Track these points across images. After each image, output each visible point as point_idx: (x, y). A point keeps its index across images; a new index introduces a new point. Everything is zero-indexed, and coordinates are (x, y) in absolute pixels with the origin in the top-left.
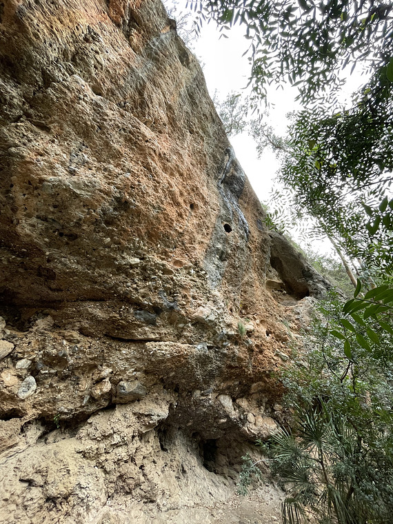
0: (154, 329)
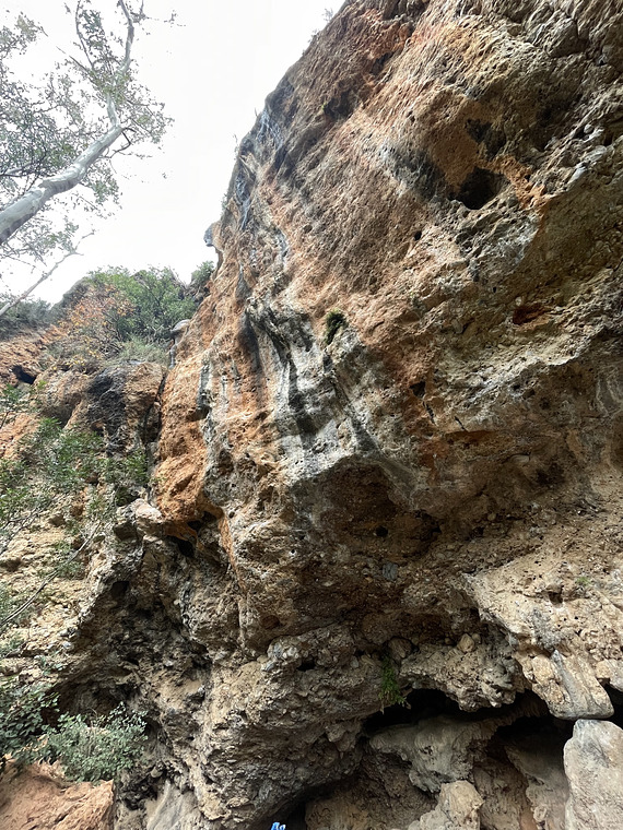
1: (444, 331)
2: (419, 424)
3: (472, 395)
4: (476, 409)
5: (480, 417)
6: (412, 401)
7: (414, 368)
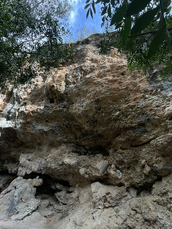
0: (149, 134)
1: (35, 117)
2: (25, 128)
3: (34, 128)
4: (33, 131)
5: (33, 132)
6: (26, 124)
7: (29, 120)
